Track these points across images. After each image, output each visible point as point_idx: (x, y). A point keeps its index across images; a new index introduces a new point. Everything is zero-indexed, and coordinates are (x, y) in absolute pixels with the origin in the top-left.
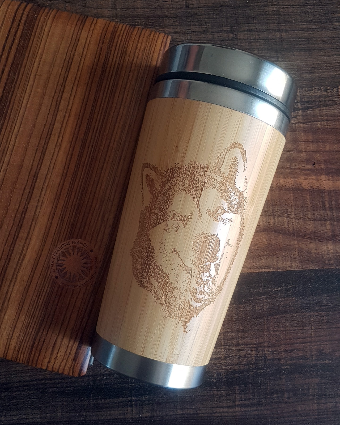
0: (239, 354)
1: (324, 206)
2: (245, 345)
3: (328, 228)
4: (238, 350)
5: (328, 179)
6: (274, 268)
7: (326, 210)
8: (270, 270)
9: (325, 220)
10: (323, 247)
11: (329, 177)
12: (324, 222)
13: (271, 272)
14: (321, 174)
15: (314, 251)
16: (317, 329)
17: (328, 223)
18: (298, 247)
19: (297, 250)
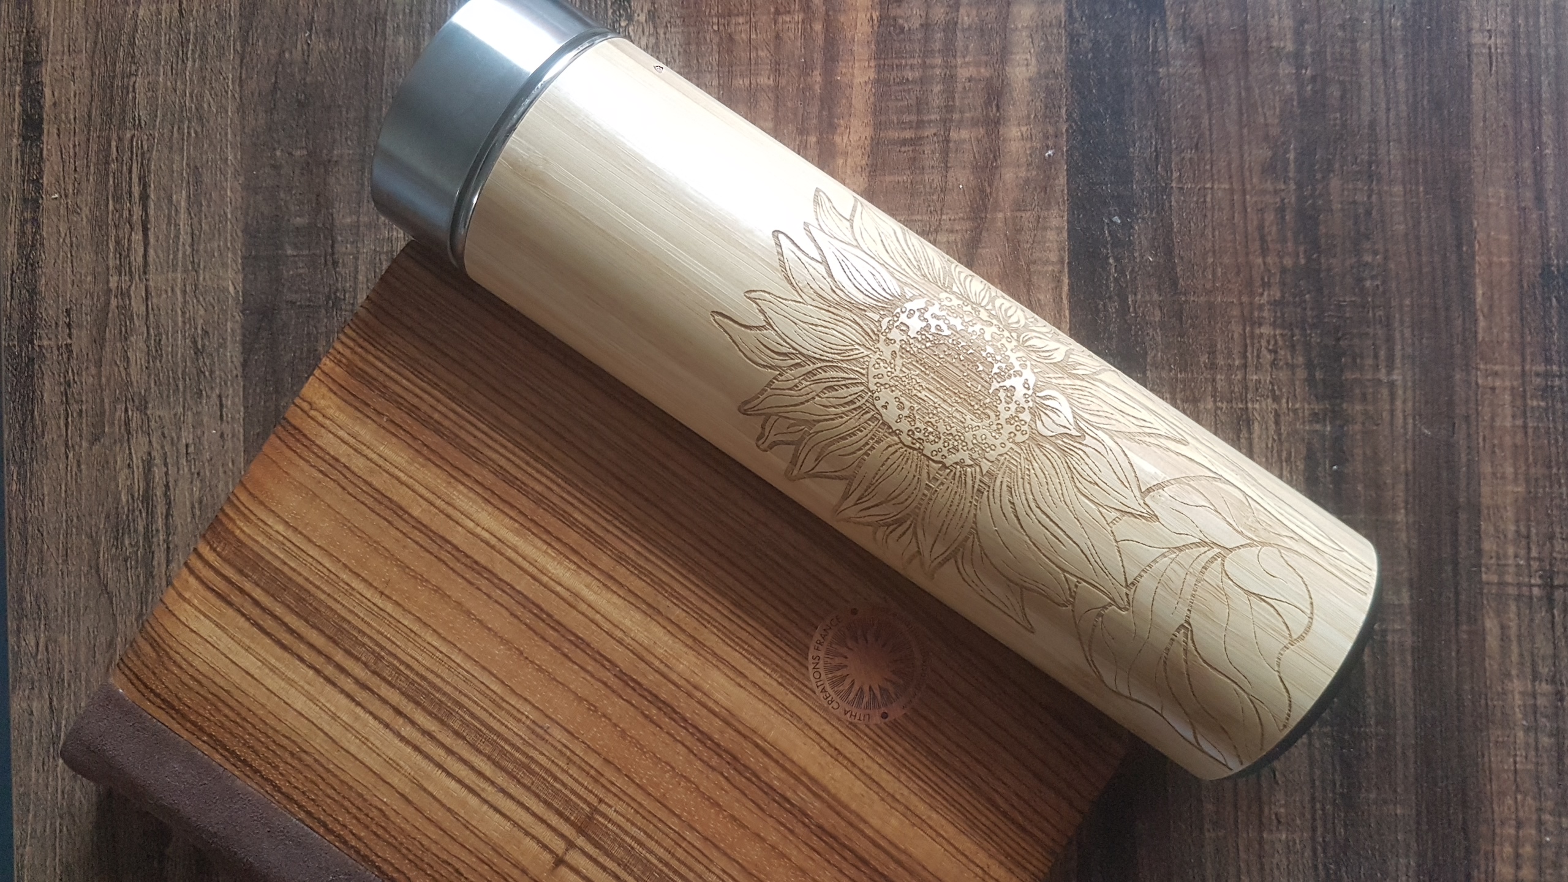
0: (1268, 366)
1: (912, 142)
2: (1246, 351)
3: (967, 136)
4: (1258, 368)
5: (846, 128)
6: (1060, 272)
7: (921, 138)
8: (1066, 281)
9: (947, 140)
10: (1014, 149)
11: (839, 125)
12: (951, 145)
13: (1069, 278)
14: (834, 144)
15: (1023, 173)
16: (1212, 176)
17: (954, 135)
18: (1012, 211)
19: (1018, 214)
